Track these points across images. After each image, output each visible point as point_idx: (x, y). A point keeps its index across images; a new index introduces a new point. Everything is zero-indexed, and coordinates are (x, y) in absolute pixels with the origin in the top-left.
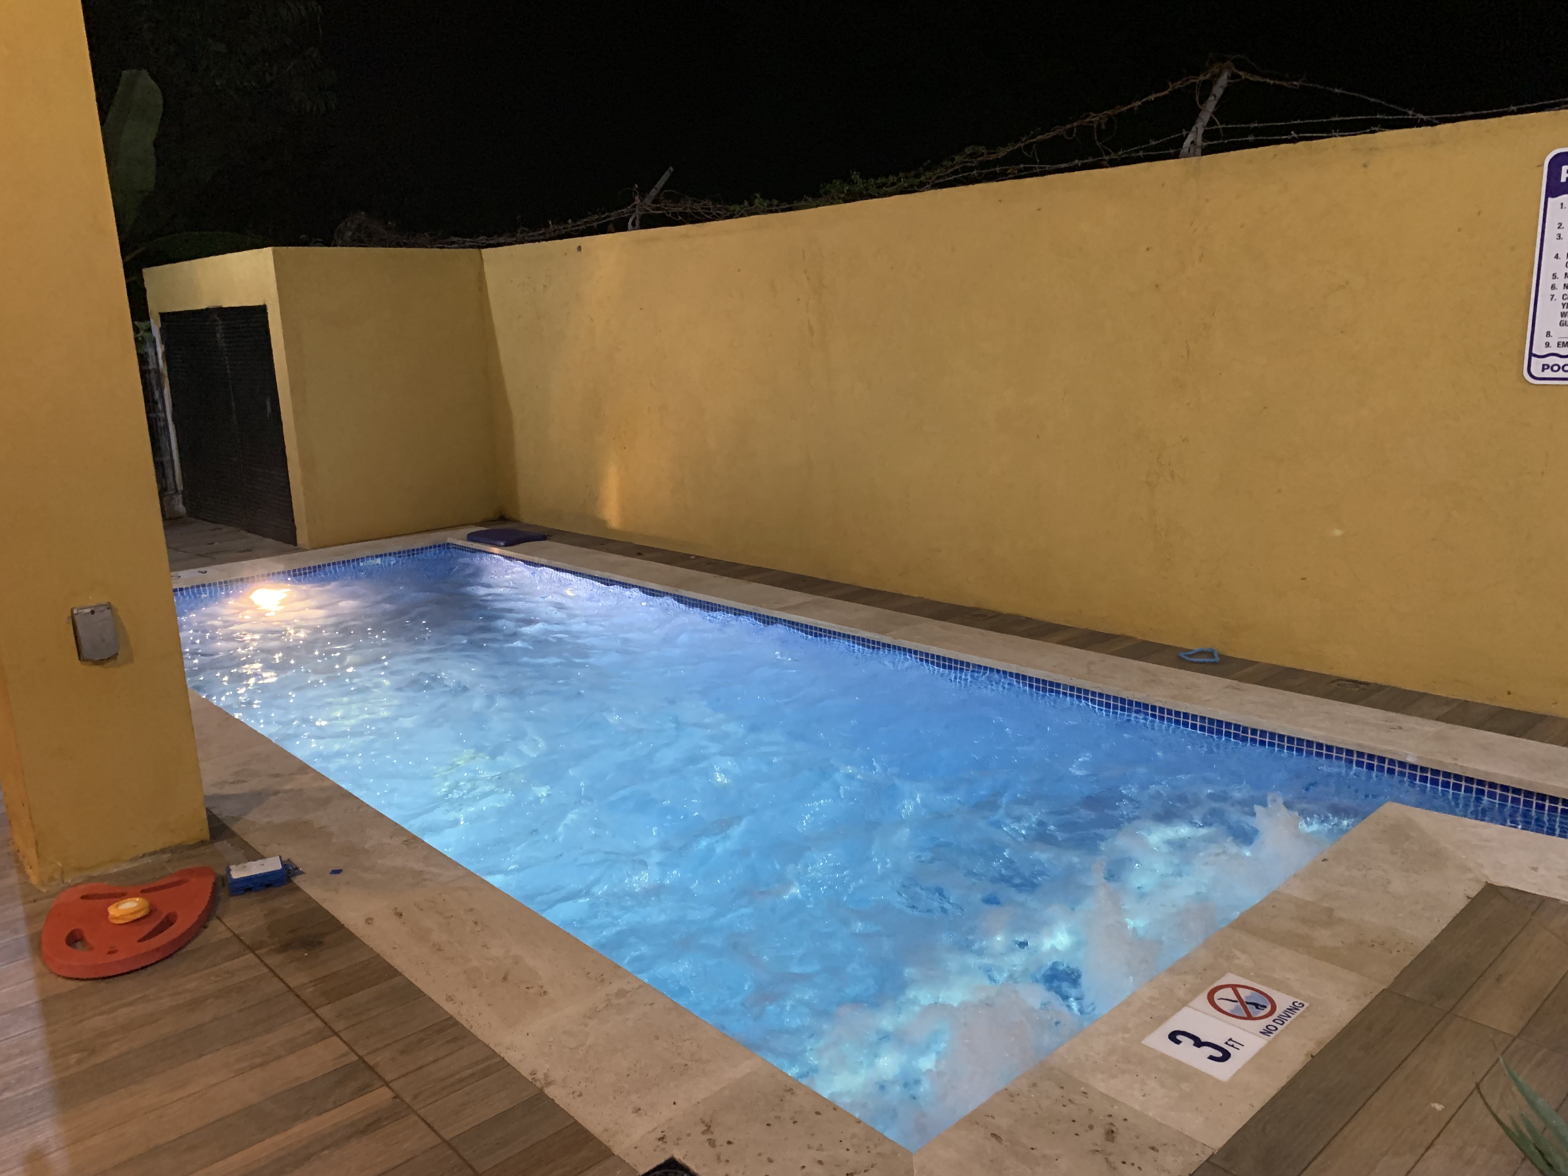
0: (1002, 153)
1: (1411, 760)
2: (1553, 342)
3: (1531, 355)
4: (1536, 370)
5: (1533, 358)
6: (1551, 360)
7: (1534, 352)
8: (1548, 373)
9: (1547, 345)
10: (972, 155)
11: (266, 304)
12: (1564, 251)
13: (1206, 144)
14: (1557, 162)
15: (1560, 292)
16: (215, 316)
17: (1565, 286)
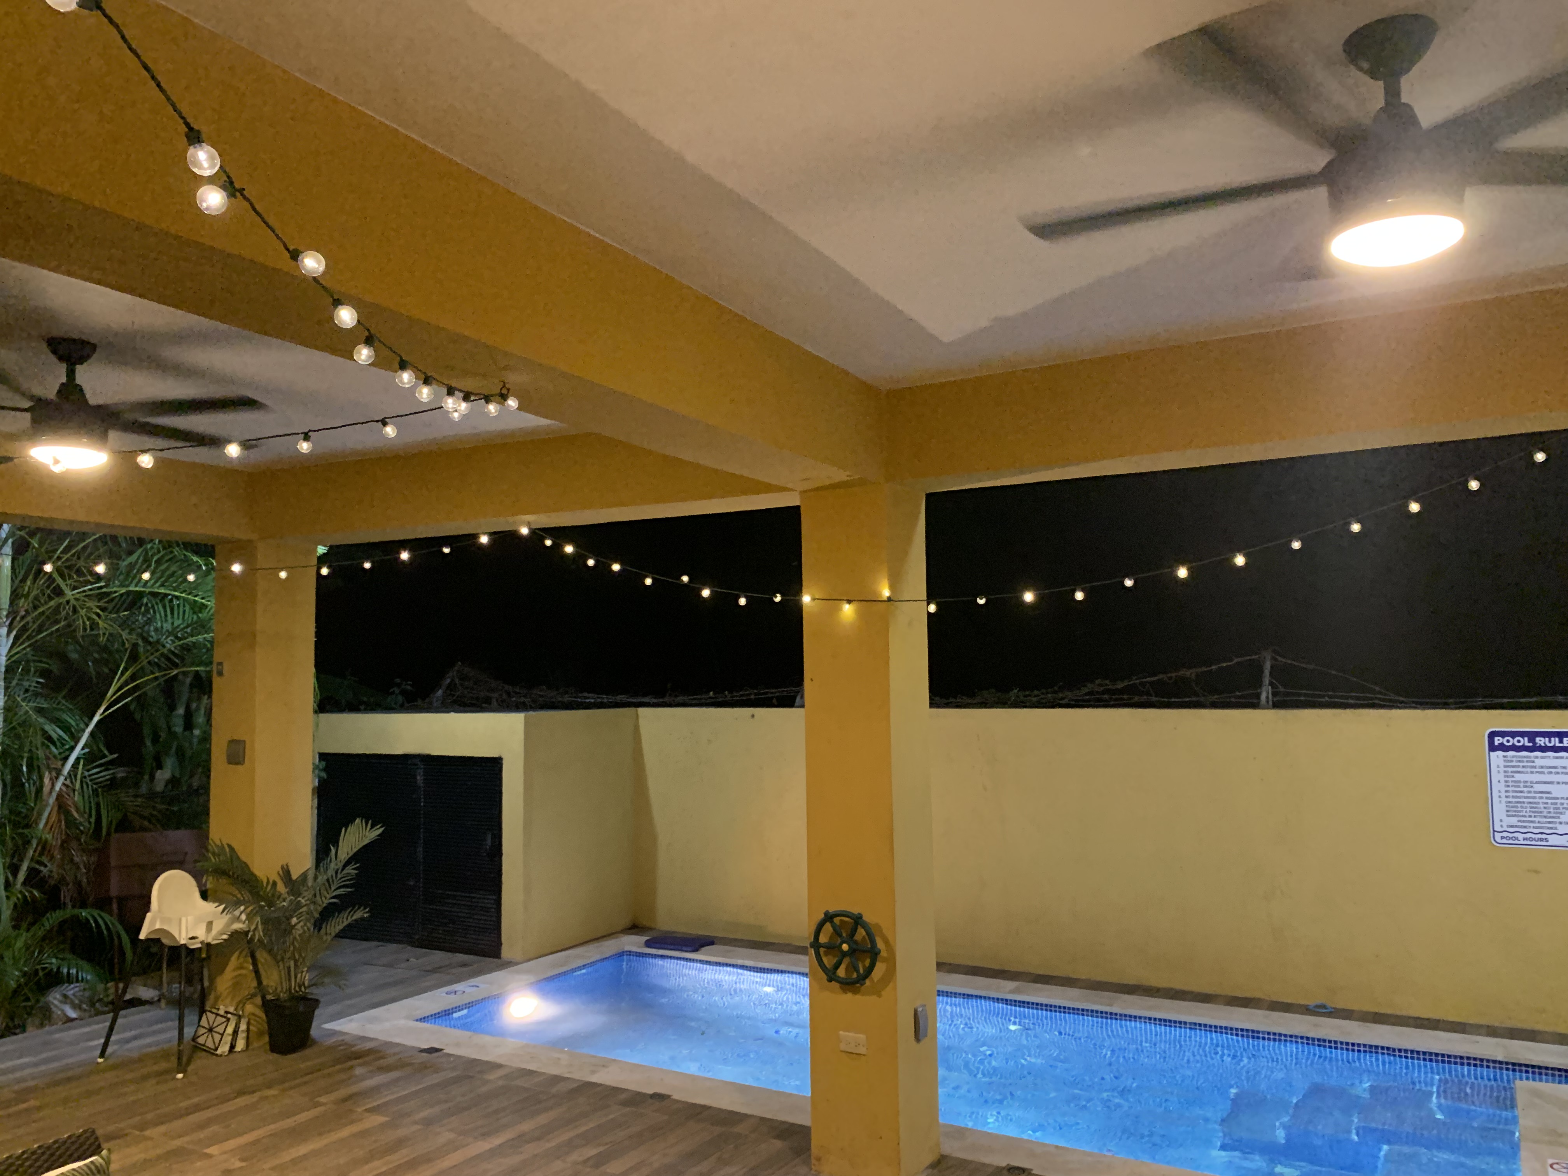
0: (1120, 685)
1: (1500, 1058)
2: (1504, 824)
3: (1494, 831)
4: (1498, 839)
5: (1496, 833)
6: (1505, 834)
7: (1496, 829)
8: (1504, 841)
9: (1502, 826)
10: (1100, 685)
11: (503, 757)
12: (1503, 779)
13: (1275, 699)
14: (1492, 735)
15: (1504, 799)
16: (417, 761)
17: (1507, 797)
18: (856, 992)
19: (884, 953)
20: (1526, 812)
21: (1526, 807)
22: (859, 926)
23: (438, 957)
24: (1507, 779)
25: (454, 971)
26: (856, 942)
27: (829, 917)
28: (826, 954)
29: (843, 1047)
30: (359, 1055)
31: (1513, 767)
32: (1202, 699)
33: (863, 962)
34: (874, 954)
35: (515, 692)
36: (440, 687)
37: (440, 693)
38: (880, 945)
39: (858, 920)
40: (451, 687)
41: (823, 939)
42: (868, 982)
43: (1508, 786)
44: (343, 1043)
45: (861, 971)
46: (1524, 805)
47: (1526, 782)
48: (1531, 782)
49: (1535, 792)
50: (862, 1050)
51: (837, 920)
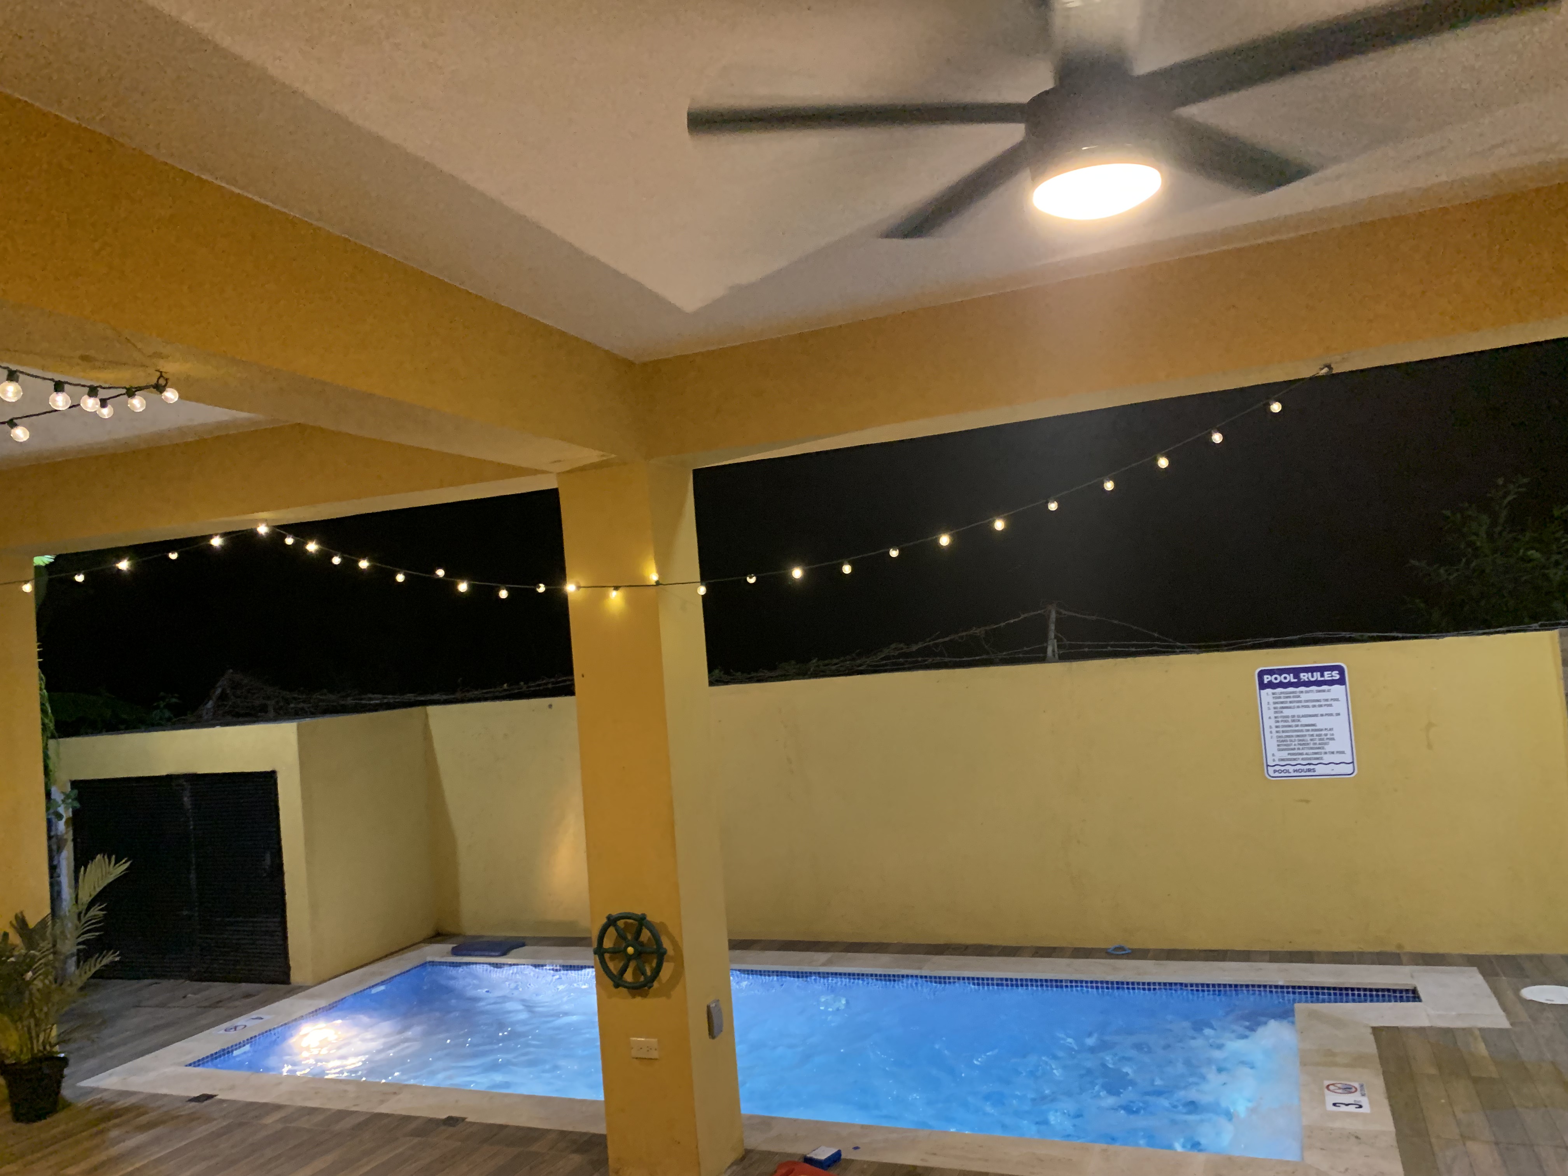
3: (1268, 766)
4: (1271, 773)
5: (1269, 768)
6: (1277, 768)
7: (1269, 764)
8: (1277, 774)
9: (1274, 760)
10: (895, 650)
11: (277, 769)
12: (1273, 715)
13: (1061, 652)
14: (1261, 674)
15: (1275, 735)
16: (181, 781)
17: (1277, 732)
18: (645, 995)
19: (670, 952)
20: (1295, 745)
21: (1295, 741)
22: (644, 927)
23: (219, 989)
24: (1276, 715)
25: (237, 1003)
26: (642, 944)
27: (612, 921)
28: (612, 959)
29: (635, 1053)
30: (118, 1113)
31: (1282, 703)
32: (993, 656)
33: (651, 963)
34: (661, 954)
35: (295, 698)
36: (210, 699)
37: (210, 704)
38: (666, 944)
39: (641, 921)
40: (223, 697)
41: (608, 944)
42: (656, 984)
43: (1278, 722)
44: (102, 1102)
45: (649, 973)
46: (1293, 739)
47: (1293, 716)
48: (1299, 716)
49: (1302, 725)
50: (655, 1054)
51: (621, 923)
